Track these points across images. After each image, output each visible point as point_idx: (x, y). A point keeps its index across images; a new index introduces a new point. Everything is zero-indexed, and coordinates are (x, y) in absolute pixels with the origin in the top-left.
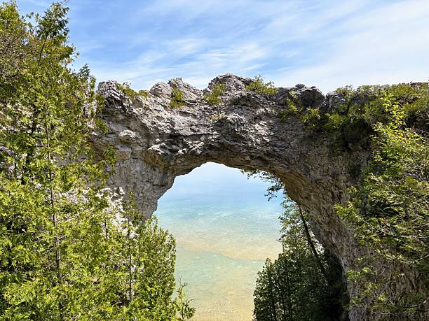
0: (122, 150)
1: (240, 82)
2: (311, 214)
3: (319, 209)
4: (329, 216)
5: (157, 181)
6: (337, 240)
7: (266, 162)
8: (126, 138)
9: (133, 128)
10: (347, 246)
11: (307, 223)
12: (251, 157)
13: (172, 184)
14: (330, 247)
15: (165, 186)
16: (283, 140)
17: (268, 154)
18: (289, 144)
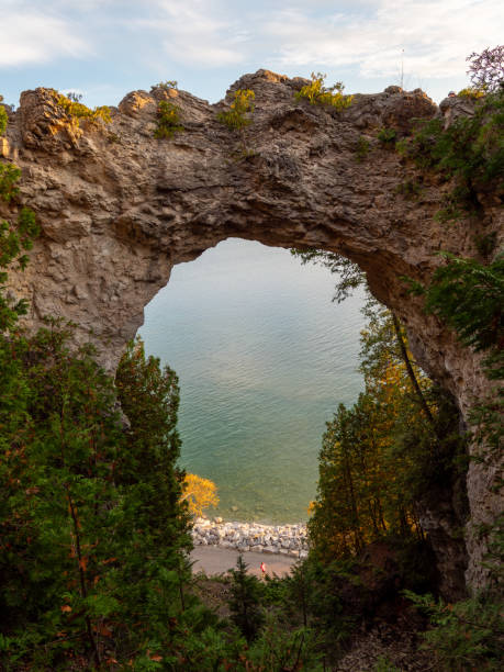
0: (74, 218)
1: (283, 87)
2: (410, 324)
3: (423, 314)
4: (439, 326)
5: (140, 273)
6: (452, 365)
7: (333, 234)
8: (79, 197)
9: (91, 179)
10: (470, 375)
11: (405, 340)
12: (307, 225)
13: (168, 278)
14: (442, 378)
15: (156, 282)
16: (362, 193)
17: (338, 220)
18: (373, 200)
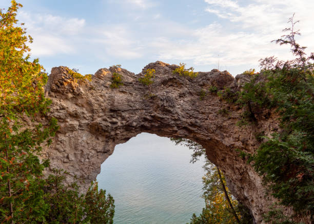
0: (71, 123)
1: (167, 68)
2: (227, 174)
3: (233, 169)
4: (241, 175)
5: (100, 148)
6: (248, 194)
7: (190, 132)
8: (74, 113)
9: (80, 105)
10: (257, 198)
11: (224, 182)
12: (178, 127)
13: (113, 151)
14: (243, 200)
15: (107, 152)
16: (203, 113)
17: (192, 125)
18: (208, 117)
